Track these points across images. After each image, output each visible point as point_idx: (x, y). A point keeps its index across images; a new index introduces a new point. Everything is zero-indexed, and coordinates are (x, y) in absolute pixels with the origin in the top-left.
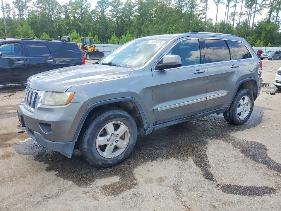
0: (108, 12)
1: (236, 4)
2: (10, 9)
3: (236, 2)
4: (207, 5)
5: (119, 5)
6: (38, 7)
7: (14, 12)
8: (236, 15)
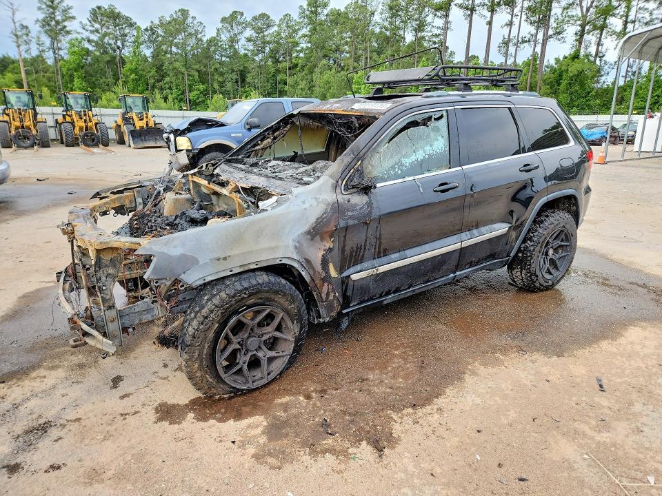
0: (243, 41)
1: (512, 18)
2: (29, 38)
3: (512, 15)
4: (447, 23)
5: (269, 26)
6: (92, 32)
7: (40, 43)
8: (511, 44)
